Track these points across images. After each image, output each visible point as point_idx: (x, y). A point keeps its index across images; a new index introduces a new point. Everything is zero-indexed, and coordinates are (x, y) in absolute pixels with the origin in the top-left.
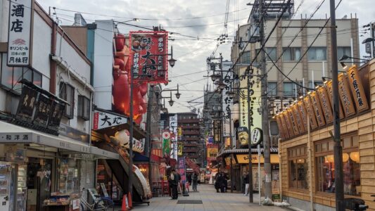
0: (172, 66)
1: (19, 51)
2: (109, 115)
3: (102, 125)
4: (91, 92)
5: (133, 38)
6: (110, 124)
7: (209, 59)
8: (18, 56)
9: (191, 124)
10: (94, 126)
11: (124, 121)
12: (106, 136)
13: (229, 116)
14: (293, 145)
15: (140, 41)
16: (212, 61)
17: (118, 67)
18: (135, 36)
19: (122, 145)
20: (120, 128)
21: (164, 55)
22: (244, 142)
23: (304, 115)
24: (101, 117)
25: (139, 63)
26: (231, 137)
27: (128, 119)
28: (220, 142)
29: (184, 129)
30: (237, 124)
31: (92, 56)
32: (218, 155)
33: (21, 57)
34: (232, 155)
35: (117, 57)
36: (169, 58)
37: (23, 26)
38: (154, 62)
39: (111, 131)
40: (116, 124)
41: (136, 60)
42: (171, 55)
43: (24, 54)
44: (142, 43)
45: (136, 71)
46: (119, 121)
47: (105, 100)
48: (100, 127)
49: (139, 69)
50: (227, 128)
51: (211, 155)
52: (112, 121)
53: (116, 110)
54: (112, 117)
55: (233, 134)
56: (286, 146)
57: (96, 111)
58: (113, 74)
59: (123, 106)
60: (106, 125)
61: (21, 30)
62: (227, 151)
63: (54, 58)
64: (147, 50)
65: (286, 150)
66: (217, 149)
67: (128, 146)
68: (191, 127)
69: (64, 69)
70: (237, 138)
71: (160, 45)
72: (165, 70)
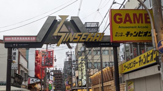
0: (55, 61)
1: (15, 65)
2: (34, 79)
3: (31, 82)
4: (28, 71)
5: (42, 52)
6: (34, 82)
7: (67, 53)
8: (14, 67)
9: (58, 75)
10: (29, 83)
11: (39, 81)
12: (32, 86)
13: (75, 75)
14: (96, 87)
15: (44, 53)
16: (68, 53)
17: (37, 62)
18: (43, 52)
19: (38, 89)
20: (37, 83)
21: (52, 58)
22: (80, 85)
23: (98, 78)
24: (31, 79)
25: (44, 60)
26: (75, 83)
27: (40, 80)
28: (71, 84)
29: (55, 77)
30: (77, 78)
31: (28, 59)
32: (70, 89)
33: (15, 67)
34: (76, 90)
35: (36, 58)
36: (54, 59)
37: (16, 58)
38: (49, 60)
39: (34, 84)
40: (36, 82)
41: (43, 60)
42: (55, 58)
43: (16, 66)
44: (45, 54)
45: (43, 63)
46: (37, 81)
47: (32, 74)
48: (31, 83)
49: (44, 63)
50: (74, 80)
51: (67, 89)
52: (35, 81)
53: (36, 77)
54: (35, 79)
55: (76, 82)
56: (94, 87)
57: (29, 78)
58: (35, 65)
59: (38, 75)
60: (33, 82)
61: (15, 59)
62: (74, 88)
63: (19, 63)
64: (47, 56)
65: (94, 89)
66: (70, 87)
67: (40, 89)
68: (58, 76)
69: (22, 66)
70: (78, 83)
71: (51, 54)
72: (53, 63)
